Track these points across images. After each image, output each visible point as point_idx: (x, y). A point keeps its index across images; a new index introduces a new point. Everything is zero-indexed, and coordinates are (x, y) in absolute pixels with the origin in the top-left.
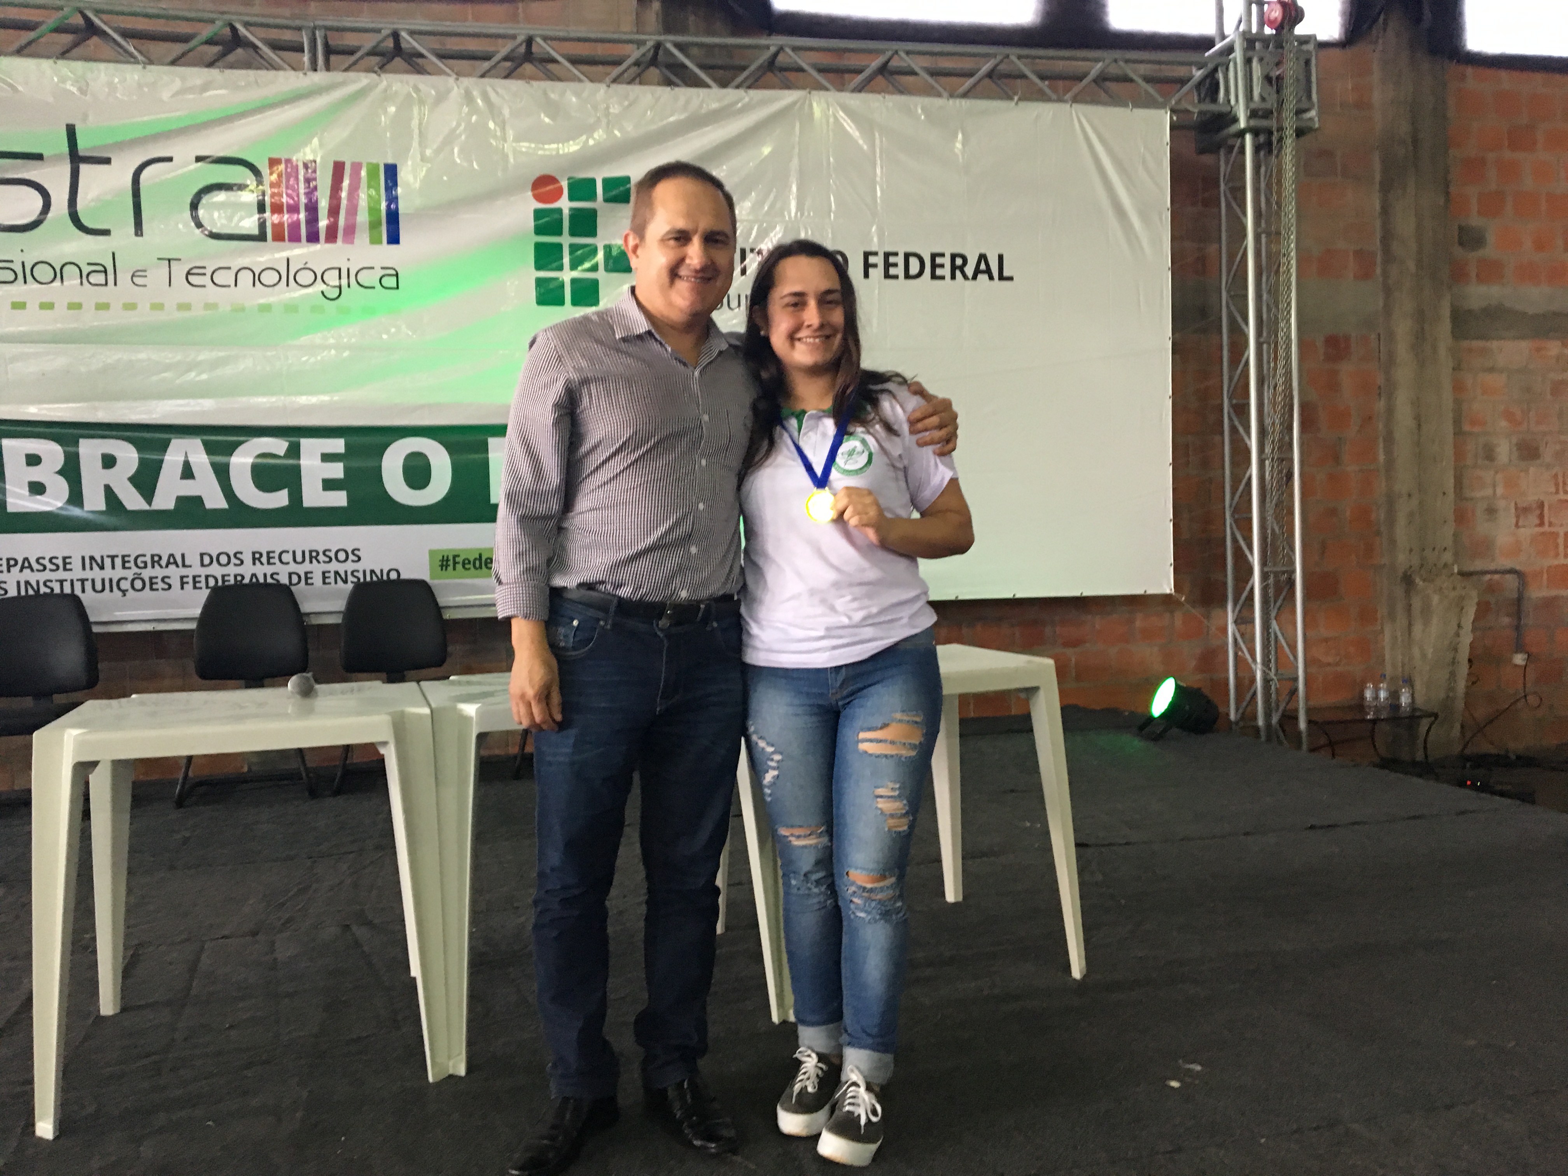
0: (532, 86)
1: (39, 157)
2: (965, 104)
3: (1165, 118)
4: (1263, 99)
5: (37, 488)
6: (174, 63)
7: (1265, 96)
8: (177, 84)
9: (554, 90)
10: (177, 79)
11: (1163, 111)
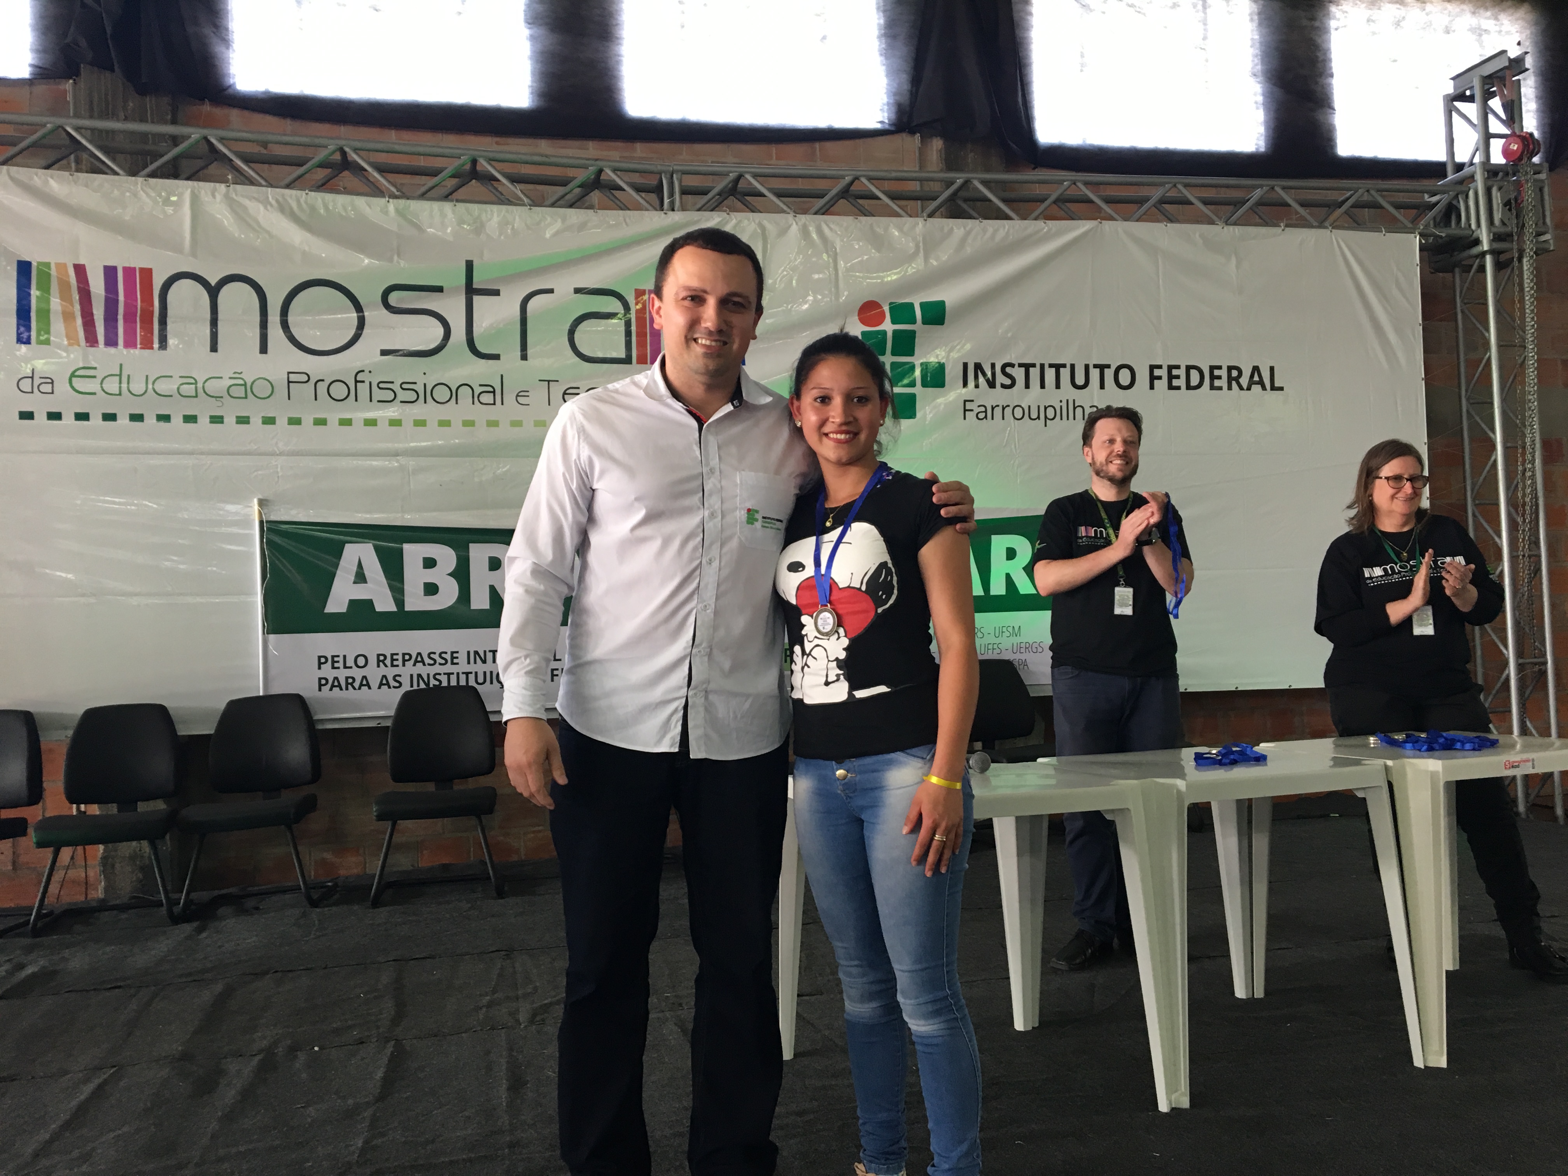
0: (861, 222)
1: (440, 289)
2: (1237, 230)
3: (1416, 241)
4: (1503, 223)
5: (431, 589)
6: (553, 205)
7: (1506, 221)
8: (558, 225)
9: (880, 224)
10: (559, 220)
11: (1413, 235)
